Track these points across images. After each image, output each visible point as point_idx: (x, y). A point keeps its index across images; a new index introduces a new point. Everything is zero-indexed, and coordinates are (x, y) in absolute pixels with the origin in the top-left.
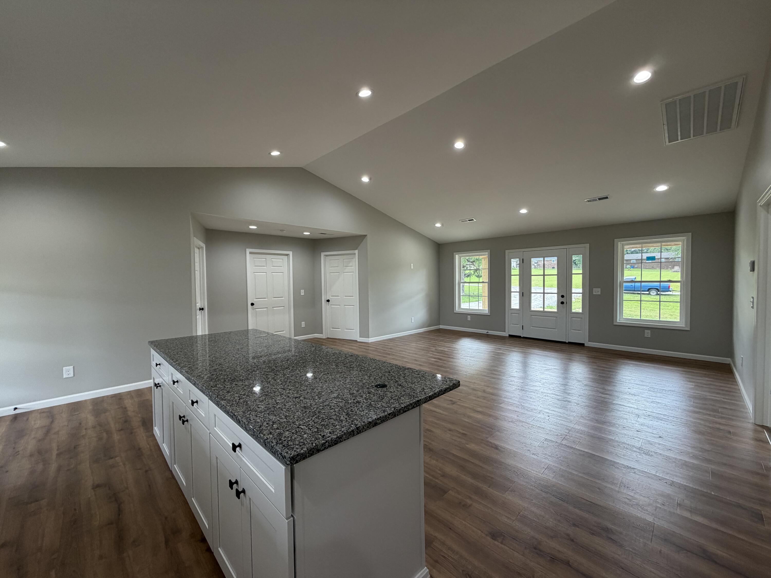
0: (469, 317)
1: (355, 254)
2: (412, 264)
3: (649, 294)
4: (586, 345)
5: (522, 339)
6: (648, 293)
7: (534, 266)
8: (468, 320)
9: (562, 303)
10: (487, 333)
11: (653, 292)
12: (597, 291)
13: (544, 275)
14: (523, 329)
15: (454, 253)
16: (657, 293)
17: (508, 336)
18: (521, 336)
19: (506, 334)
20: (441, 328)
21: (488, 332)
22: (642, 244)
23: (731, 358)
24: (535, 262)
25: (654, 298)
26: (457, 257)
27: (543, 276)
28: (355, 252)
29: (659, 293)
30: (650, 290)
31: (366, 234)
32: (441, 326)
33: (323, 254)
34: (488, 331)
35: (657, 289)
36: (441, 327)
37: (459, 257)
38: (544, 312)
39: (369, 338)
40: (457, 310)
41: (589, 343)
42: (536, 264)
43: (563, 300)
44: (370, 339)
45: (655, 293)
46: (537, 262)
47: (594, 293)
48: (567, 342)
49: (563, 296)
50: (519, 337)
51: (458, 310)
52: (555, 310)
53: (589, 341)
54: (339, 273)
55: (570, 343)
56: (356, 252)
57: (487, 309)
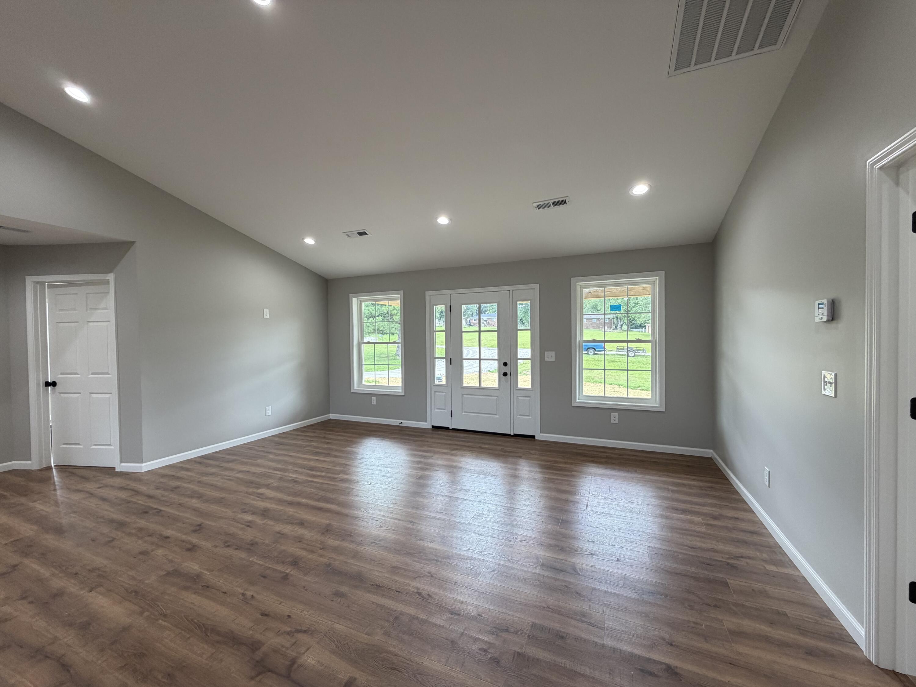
0: (374, 398)
1: (107, 282)
2: (268, 310)
3: (588, 354)
4: (536, 438)
5: (451, 434)
6: (586, 352)
7: (484, 324)
8: (372, 404)
9: (505, 374)
10: (401, 425)
11: (591, 352)
12: (550, 356)
13: (480, 332)
14: (451, 416)
15: (350, 295)
16: (594, 352)
17: (430, 427)
18: (449, 428)
19: (427, 425)
20: (331, 418)
21: (402, 423)
22: (605, 287)
23: (713, 450)
24: (485, 320)
25: (592, 357)
26: (355, 301)
27: (478, 333)
28: (108, 278)
29: (596, 352)
30: (589, 350)
31: (132, 240)
32: (331, 414)
33: (30, 281)
34: (402, 421)
35: (594, 349)
36: (332, 416)
37: (359, 301)
38: (480, 388)
39: (142, 463)
40: (355, 388)
41: (541, 434)
42: (485, 323)
43: (505, 369)
44: (143, 465)
45: (593, 353)
46: (486, 320)
47: (547, 359)
48: (512, 434)
49: (505, 364)
50: (447, 428)
51: (358, 387)
52: (496, 385)
53: (541, 432)
54: (76, 324)
55: (516, 435)
56: (111, 277)
57: (400, 384)
